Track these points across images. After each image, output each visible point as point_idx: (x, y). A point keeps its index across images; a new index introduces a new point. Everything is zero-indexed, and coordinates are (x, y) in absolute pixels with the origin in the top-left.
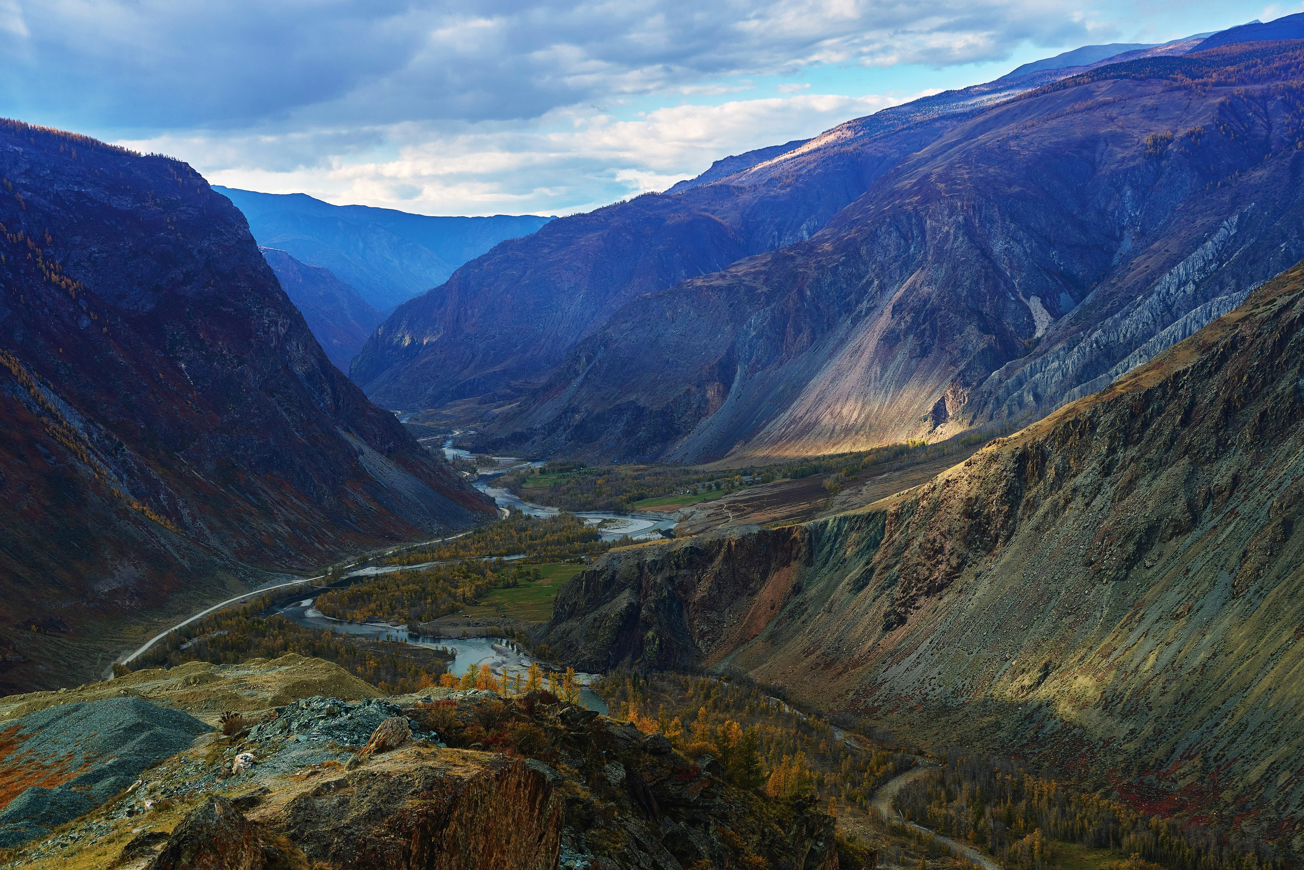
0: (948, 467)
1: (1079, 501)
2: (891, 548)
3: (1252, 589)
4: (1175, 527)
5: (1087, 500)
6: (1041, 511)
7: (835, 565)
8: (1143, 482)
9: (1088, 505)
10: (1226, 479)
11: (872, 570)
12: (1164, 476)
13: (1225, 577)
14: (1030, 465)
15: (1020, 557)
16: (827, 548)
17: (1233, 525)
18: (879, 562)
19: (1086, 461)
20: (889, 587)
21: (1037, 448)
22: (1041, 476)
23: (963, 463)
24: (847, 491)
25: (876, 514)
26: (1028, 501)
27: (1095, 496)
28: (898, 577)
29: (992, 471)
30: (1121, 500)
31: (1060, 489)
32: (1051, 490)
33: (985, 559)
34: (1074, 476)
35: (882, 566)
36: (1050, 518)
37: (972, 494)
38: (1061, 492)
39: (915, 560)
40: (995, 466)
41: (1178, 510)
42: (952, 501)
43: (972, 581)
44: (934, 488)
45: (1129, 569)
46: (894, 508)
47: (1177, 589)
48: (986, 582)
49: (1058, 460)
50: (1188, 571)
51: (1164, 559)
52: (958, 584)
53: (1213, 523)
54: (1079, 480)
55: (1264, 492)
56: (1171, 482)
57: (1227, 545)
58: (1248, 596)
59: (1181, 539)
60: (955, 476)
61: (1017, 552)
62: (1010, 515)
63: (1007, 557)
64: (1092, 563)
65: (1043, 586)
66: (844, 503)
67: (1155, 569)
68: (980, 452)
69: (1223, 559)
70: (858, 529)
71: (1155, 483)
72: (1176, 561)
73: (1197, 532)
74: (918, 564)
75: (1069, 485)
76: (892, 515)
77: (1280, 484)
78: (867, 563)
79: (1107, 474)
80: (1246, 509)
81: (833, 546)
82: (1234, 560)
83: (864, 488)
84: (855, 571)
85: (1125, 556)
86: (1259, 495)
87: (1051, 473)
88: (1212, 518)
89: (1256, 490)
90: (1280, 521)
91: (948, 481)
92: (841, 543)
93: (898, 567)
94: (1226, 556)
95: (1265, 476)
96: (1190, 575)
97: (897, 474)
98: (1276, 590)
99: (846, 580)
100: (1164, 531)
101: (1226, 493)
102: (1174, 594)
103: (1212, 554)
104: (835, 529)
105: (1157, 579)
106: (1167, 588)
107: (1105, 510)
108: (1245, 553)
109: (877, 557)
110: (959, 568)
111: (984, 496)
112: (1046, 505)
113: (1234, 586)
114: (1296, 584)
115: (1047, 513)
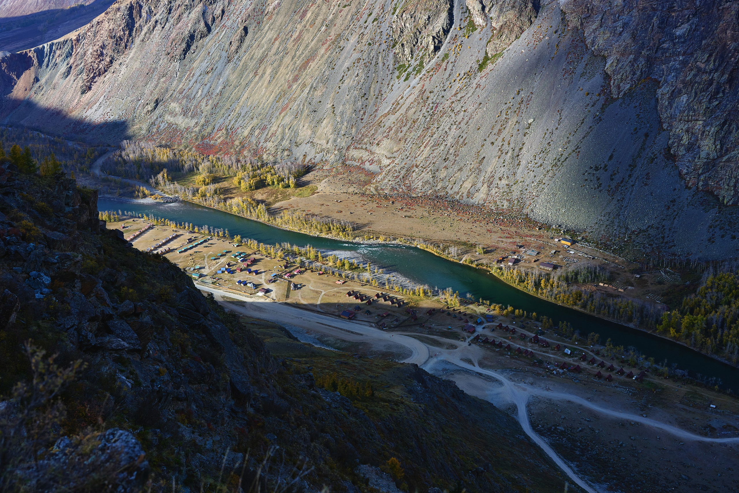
0: (97, 15)
1: (159, 27)
2: (78, 56)
3: (236, 58)
4: (202, 34)
5: (162, 26)
6: (143, 33)
7: (52, 67)
8: (185, 15)
9: (163, 28)
10: (219, 11)
11: (71, 67)
12: (193, 12)
13: (224, 54)
14: (134, 12)
15: (137, 55)
16: (46, 59)
17: (224, 31)
18: (73, 63)
19: (159, 8)
20: (80, 74)
21: (137, 4)
22: (140, 16)
23: (104, 13)
24: (51, 31)
25: (67, 41)
26: (137, 28)
27: (166, 23)
28: (83, 69)
29: (118, 16)
30: (177, 24)
31: (150, 22)
32: (146, 22)
33: (122, 57)
34: (155, 15)
35: (75, 65)
36: (147, 35)
37: (111, 27)
38: (150, 23)
39: (90, 60)
40: (119, 13)
41: (201, 27)
42: (102, 32)
43: (118, 67)
44: (93, 26)
45: (185, 54)
46: (76, 37)
47: (206, 61)
48: (124, 66)
49: (147, 8)
50: (209, 53)
51: (199, 48)
52: (112, 69)
53: (216, 31)
54: (157, 17)
55: (235, 16)
56: (197, 14)
57: (223, 40)
58: (235, 61)
59: (204, 39)
60: (101, 19)
61: (136, 52)
62: (130, 35)
63: (131, 55)
64: (169, 54)
65: (149, 66)
66: (51, 37)
67: (196, 53)
68: (111, 7)
69: (222, 46)
70: (60, 48)
71: (190, 15)
72: (204, 49)
73: (210, 36)
74: (92, 62)
75: (153, 19)
76: (75, 40)
77: (241, 12)
78: (68, 64)
79: (169, 13)
80: (229, 23)
81: (49, 58)
82: (227, 46)
83: (59, 29)
84: (62, 69)
85: (182, 49)
86: (233, 17)
87: (144, 14)
88: (216, 29)
89: (232, 15)
90: (243, 27)
91: (98, 22)
92: (53, 56)
93: (83, 64)
94: (223, 45)
95: (235, 9)
96: (210, 54)
97: (73, 21)
98: (245, 57)
99: (59, 73)
100: (197, 37)
101: (220, 18)
102: (205, 63)
103: (218, 44)
104: (49, 50)
105: (197, 58)
106: (202, 61)
107: (171, 29)
108: (231, 43)
109: (72, 61)
110: (111, 62)
111: (116, 28)
112: (145, 29)
113: (228, 57)
114: (252, 54)
115: (146, 33)
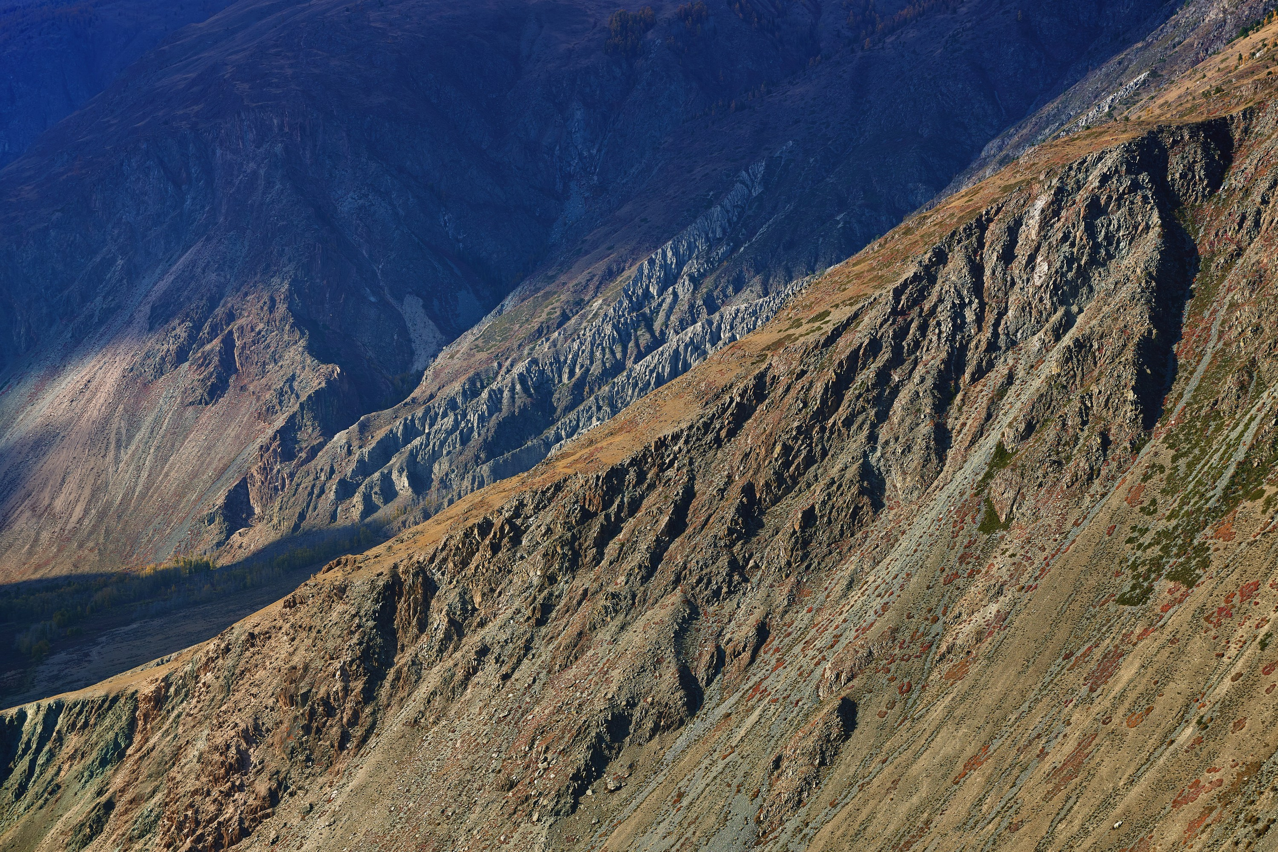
0: (253, 609)
1: (490, 672)
2: (146, 762)
3: (790, 826)
4: (660, 715)
5: (505, 669)
6: (423, 691)
7: (38, 796)
8: (604, 635)
9: (506, 677)
10: (745, 629)
11: (109, 806)
12: (639, 624)
13: (743, 806)
14: (402, 605)
15: (383, 778)
16: (22, 765)
17: (757, 712)
18: (123, 791)
19: (503, 598)
20: (141, 836)
21: (416, 575)
22: (423, 626)
23: (280, 603)
24: (63, 656)
25: (116, 699)
26: (399, 672)
27: (519, 661)
28: (158, 817)
29: (334, 616)
30: (564, 667)
31: (456, 649)
32: (441, 651)
33: (321, 780)
34: (482, 624)
35: (128, 796)
36: (438, 702)
37: (296, 660)
38: (458, 655)
39: (191, 784)
40: (339, 607)
41: (664, 687)
42: (260, 674)
43: (296, 821)
44: (227, 650)
45: (579, 793)
46: (153, 688)
47: (662, 829)
48: (322, 822)
49: (453, 597)
50: (681, 796)
51: (640, 774)
52: (270, 828)
53: (723, 709)
54: (490, 633)
55: (811, 653)
56: (652, 634)
57: (747, 749)
58: (784, 838)
59: (668, 736)
60: (266, 625)
61: (379, 767)
62: (369, 695)
63: (360, 776)
64: (512, 785)
65: (425, 829)
66: (56, 678)
67: (624, 793)
68: (311, 582)
69: (740, 774)
70: (86, 725)
71: (625, 636)
72: (661, 778)
73: (695, 727)
74: (195, 792)
75: (472, 641)
76: (148, 699)
77: (837, 638)
78: (100, 793)
79: (541, 622)
80: (779, 682)
81: (33, 762)
82: (759, 774)
83: (94, 652)
84: (76, 808)
85: (571, 771)
86: (800, 657)
87: (439, 620)
88: (722, 700)
89: (797, 649)
90: (837, 703)
91: (252, 636)
92: (52, 755)
93: (159, 797)
94: (745, 767)
95: (812, 624)
96: (685, 802)
97: (157, 622)
98: (829, 827)
99: (59, 825)
100: (639, 725)
101: (746, 656)
102: (656, 838)
103: (721, 764)
104: (39, 729)
105: (626, 811)
106: (644, 829)
107: (537, 687)
108: (777, 763)
109: (118, 781)
110: (273, 798)
111: (319, 663)
112: (432, 678)
113: (759, 822)
114: (863, 816)
115: (434, 693)
